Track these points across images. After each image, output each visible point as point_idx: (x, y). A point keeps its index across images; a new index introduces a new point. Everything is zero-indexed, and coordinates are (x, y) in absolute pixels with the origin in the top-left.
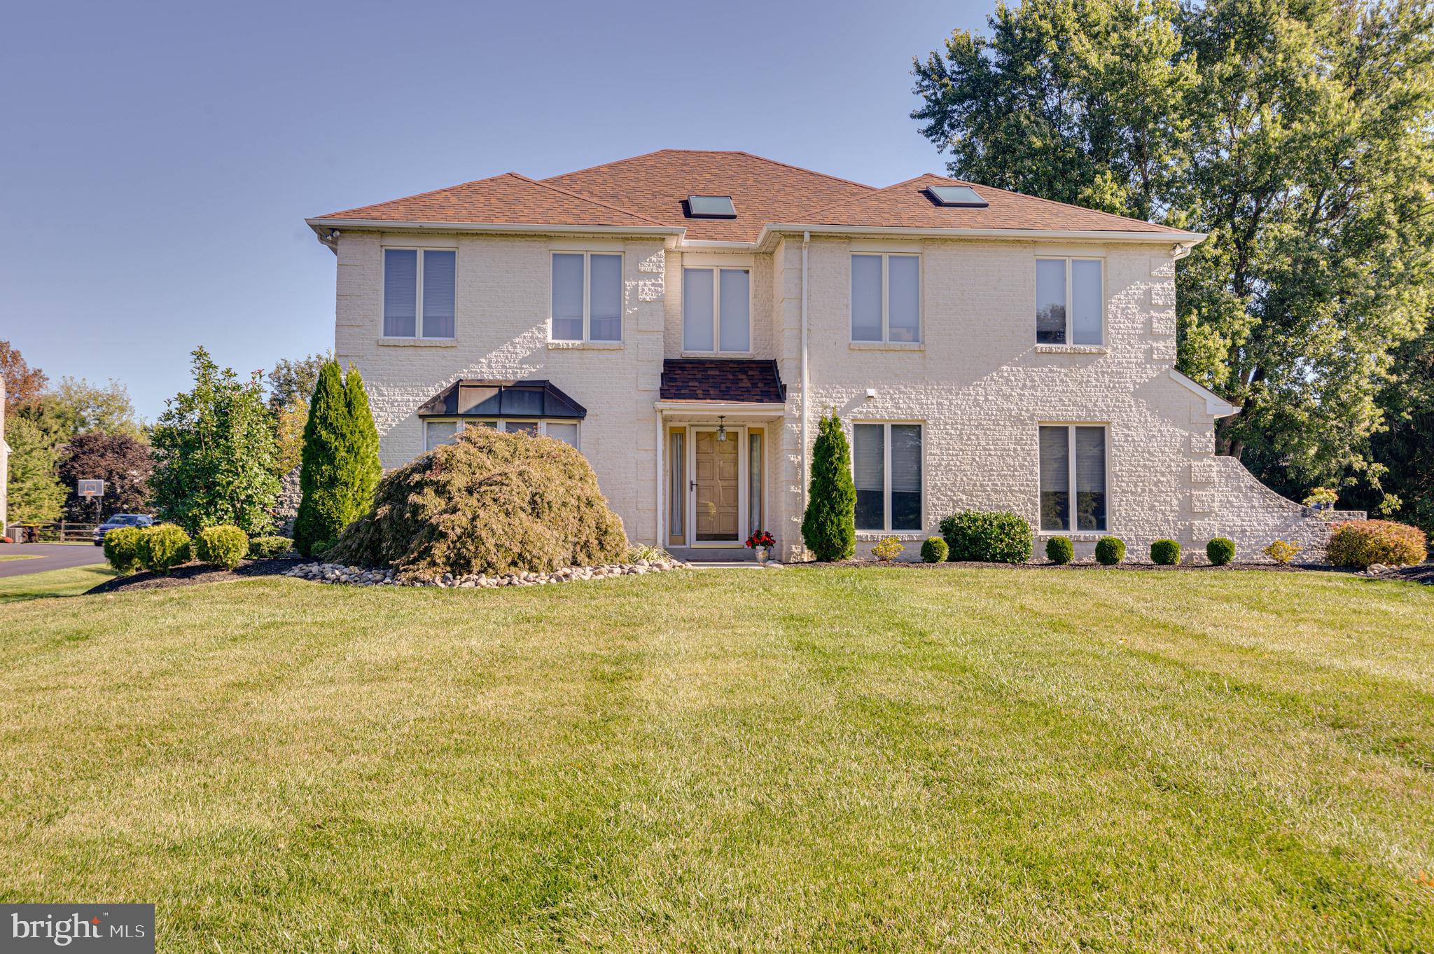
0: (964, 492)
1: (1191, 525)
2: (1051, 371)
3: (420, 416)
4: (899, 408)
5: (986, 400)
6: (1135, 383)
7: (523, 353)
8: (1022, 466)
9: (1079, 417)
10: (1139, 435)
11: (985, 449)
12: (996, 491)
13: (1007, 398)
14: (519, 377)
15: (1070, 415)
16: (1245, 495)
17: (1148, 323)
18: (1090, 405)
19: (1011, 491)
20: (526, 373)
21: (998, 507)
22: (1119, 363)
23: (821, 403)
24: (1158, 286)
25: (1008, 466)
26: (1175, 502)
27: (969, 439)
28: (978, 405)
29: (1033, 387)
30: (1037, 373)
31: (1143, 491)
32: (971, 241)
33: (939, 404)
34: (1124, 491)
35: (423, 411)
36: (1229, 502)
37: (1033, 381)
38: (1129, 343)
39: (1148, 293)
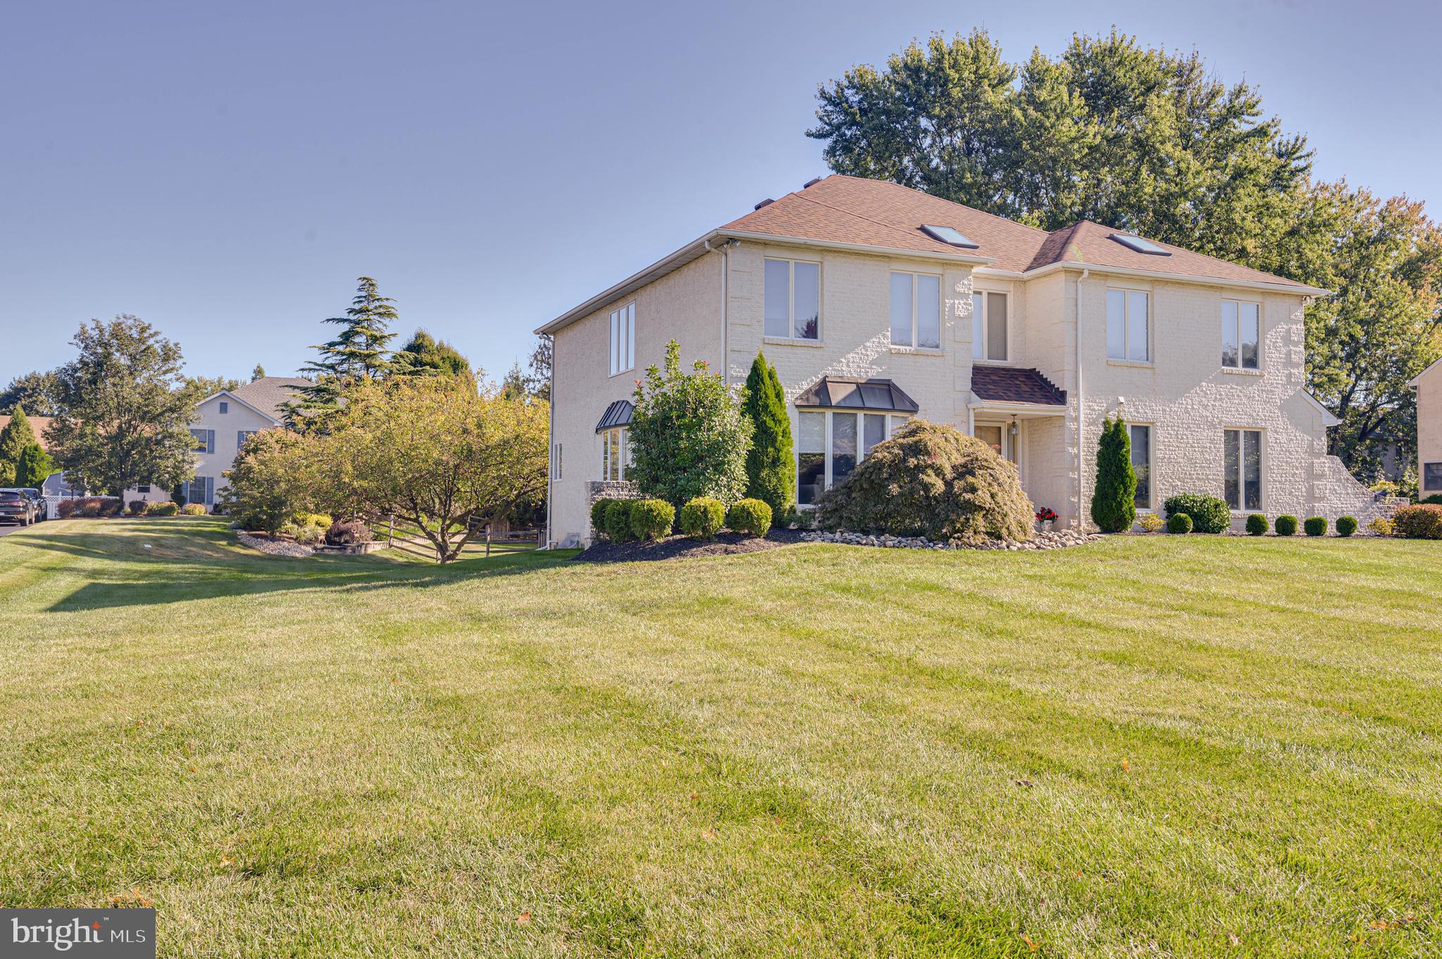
0: (1179, 480)
1: (1313, 506)
2: (1232, 388)
3: (797, 406)
4: (1138, 413)
5: (1193, 408)
6: (1281, 399)
7: (873, 355)
8: (1214, 460)
9: (1248, 423)
10: (1283, 438)
11: (1192, 447)
12: (1199, 479)
13: (1205, 407)
14: (870, 376)
15: (1243, 422)
16: (1343, 485)
17: (1289, 354)
18: (1254, 414)
19: (1208, 479)
20: (874, 373)
21: (1200, 491)
22: (1272, 384)
23: (1089, 406)
24: (1294, 327)
25: (1206, 459)
26: (1304, 489)
27: (1182, 438)
28: (1188, 412)
29: (1221, 399)
30: (1224, 389)
31: (1286, 481)
32: (1183, 284)
33: (1164, 410)
34: (1275, 481)
35: (798, 402)
36: (1335, 490)
37: (1221, 395)
38: (1277, 369)
39: (1288, 331)
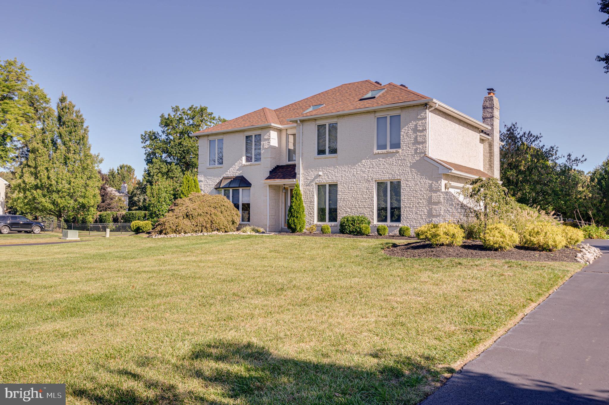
0: (349, 208)
1: (432, 220)
2: (379, 161)
3: (215, 188)
4: (329, 178)
5: (357, 173)
6: (410, 163)
7: (237, 168)
8: (368, 198)
9: (389, 178)
10: (412, 184)
11: (356, 192)
12: (360, 208)
13: (364, 172)
14: (236, 175)
15: (386, 177)
16: (455, 207)
17: (416, 138)
18: (393, 173)
19: (365, 207)
20: (238, 174)
21: (360, 213)
22: (404, 155)
23: (306, 178)
24: (420, 122)
25: (364, 198)
26: (426, 211)
27: (351, 188)
28: (354, 176)
29: (373, 167)
30: (374, 162)
31: (413, 206)
32: (353, 114)
33: (342, 176)
34: (405, 207)
35: (216, 187)
36: (448, 210)
37: (373, 165)
38: (409, 147)
39: (416, 126)
